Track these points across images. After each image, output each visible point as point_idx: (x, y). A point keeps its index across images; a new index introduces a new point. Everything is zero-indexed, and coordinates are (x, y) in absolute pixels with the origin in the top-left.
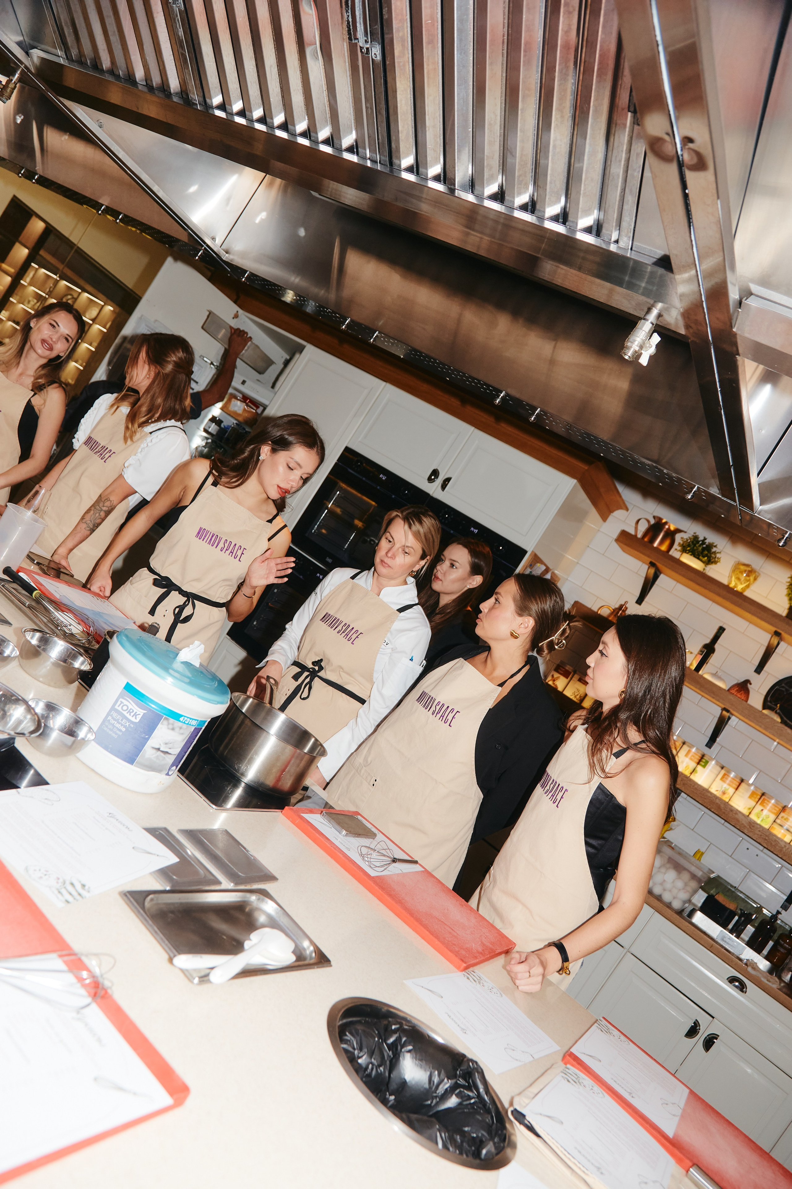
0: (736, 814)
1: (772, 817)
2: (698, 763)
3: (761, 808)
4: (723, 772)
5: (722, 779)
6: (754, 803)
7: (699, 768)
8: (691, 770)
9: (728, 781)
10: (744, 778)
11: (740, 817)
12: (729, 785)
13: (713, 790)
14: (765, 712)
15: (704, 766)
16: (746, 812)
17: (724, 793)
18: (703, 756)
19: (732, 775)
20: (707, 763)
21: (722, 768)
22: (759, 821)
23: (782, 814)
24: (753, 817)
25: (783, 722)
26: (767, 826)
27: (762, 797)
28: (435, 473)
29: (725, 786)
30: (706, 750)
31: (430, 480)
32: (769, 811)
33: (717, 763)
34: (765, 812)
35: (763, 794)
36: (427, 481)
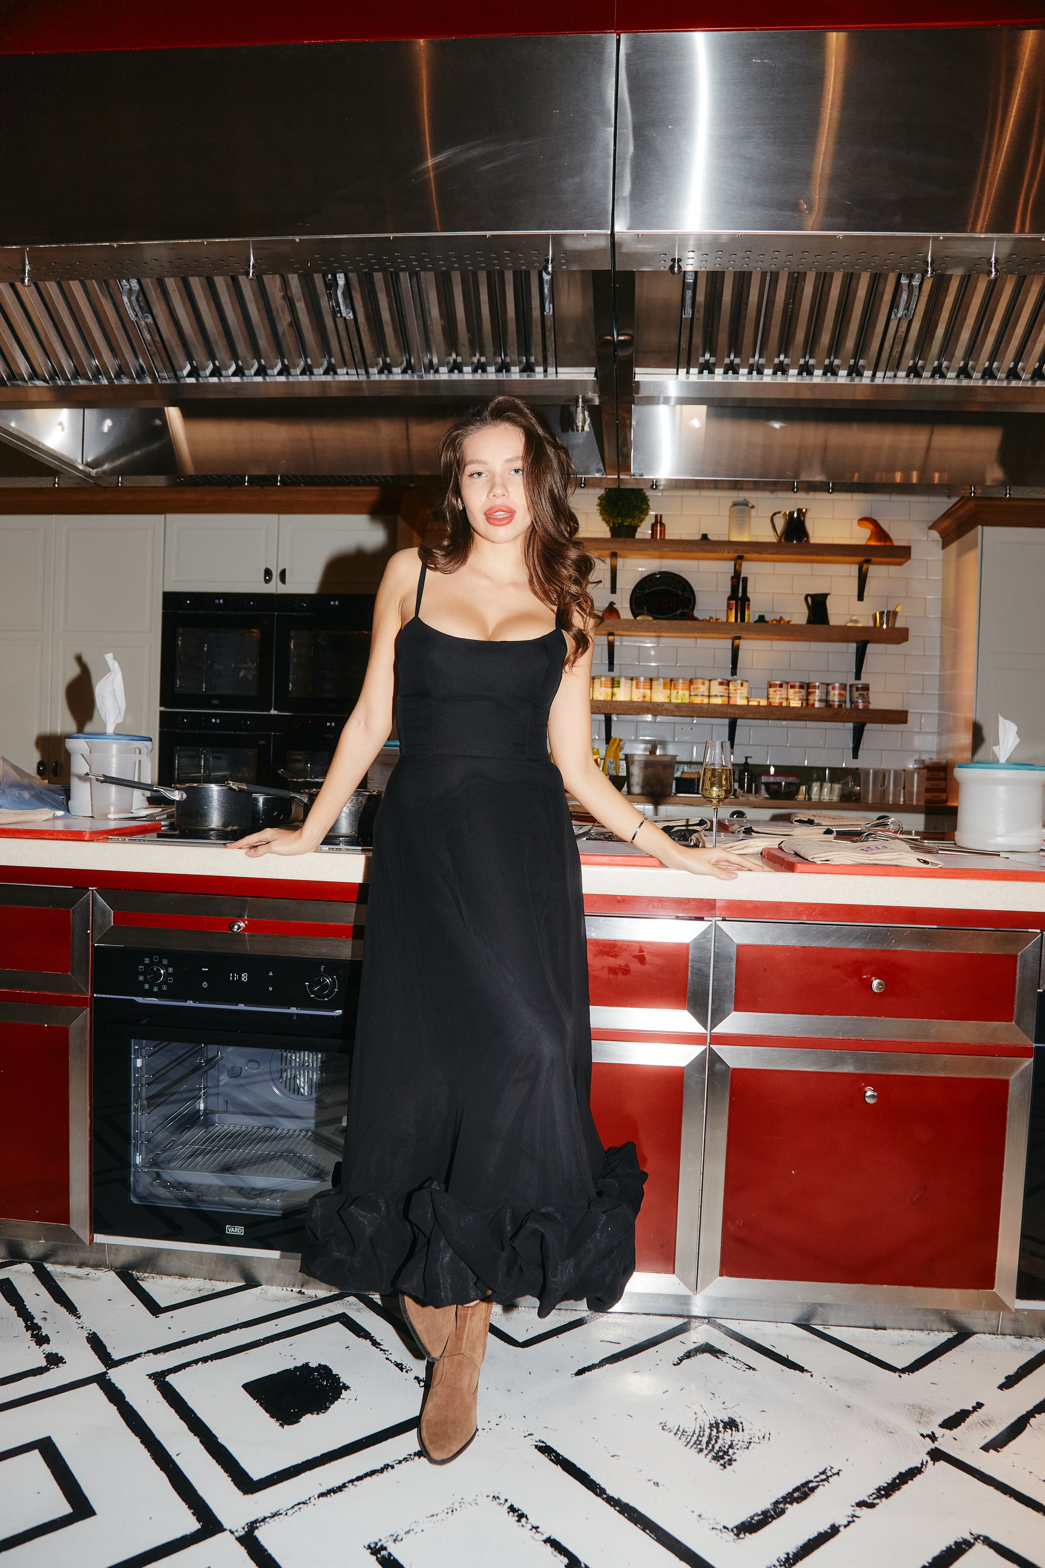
0: (663, 705)
1: (687, 693)
2: (613, 687)
3: (676, 691)
4: (634, 682)
5: (637, 687)
6: (669, 691)
7: (615, 690)
8: (610, 694)
9: (642, 686)
10: (651, 677)
11: (666, 706)
12: (644, 688)
13: (635, 699)
14: (638, 618)
15: (619, 687)
16: (667, 700)
17: (644, 697)
18: (613, 679)
19: (642, 679)
20: (619, 682)
21: (632, 679)
22: (680, 701)
23: (692, 687)
24: (674, 700)
25: (655, 618)
26: (687, 701)
27: (671, 683)
28: (268, 573)
29: (642, 691)
30: (612, 674)
31: (267, 581)
32: (683, 689)
33: (626, 678)
34: (680, 692)
35: (671, 680)
36: (264, 583)
